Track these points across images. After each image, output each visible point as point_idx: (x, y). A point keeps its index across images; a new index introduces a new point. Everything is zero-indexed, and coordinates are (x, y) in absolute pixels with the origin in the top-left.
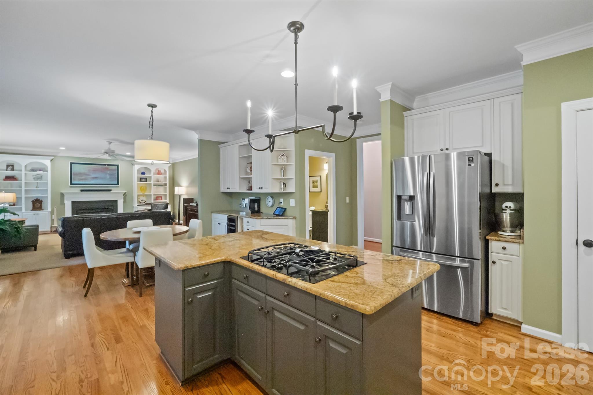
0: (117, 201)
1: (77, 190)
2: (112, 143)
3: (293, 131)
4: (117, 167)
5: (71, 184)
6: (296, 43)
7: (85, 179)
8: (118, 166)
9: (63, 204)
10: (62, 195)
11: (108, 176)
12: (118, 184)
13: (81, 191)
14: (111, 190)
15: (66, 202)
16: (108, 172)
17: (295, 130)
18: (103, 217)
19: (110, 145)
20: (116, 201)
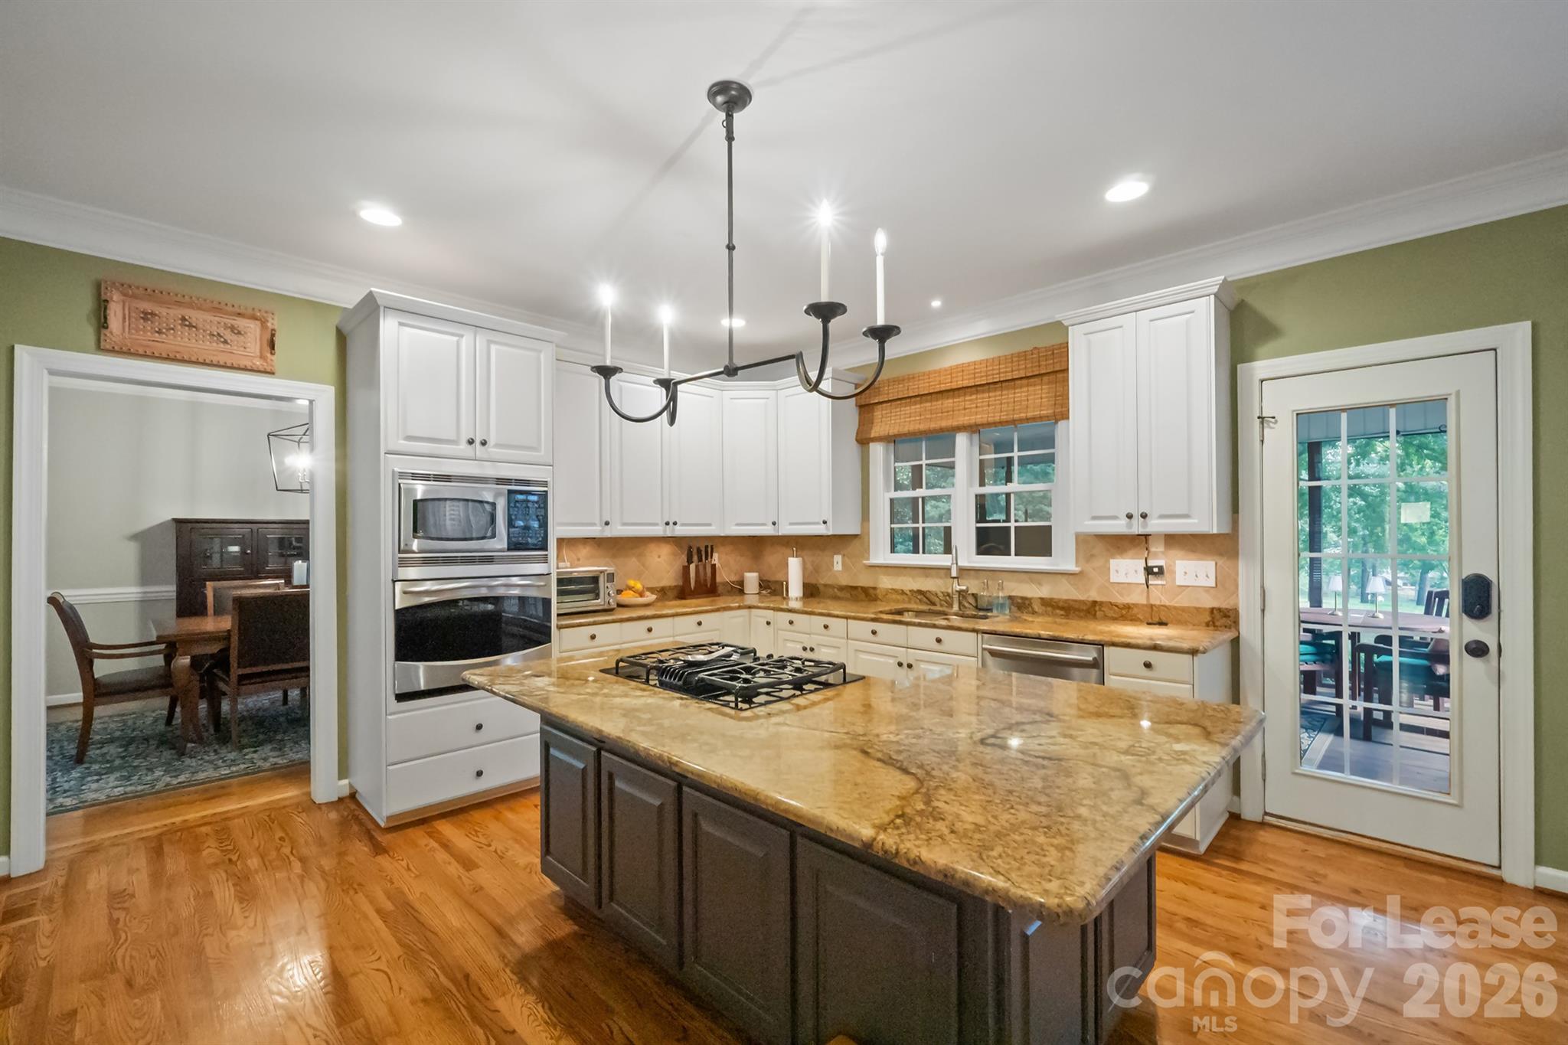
3: (722, 369)
6: (730, 138)
17: (726, 367)
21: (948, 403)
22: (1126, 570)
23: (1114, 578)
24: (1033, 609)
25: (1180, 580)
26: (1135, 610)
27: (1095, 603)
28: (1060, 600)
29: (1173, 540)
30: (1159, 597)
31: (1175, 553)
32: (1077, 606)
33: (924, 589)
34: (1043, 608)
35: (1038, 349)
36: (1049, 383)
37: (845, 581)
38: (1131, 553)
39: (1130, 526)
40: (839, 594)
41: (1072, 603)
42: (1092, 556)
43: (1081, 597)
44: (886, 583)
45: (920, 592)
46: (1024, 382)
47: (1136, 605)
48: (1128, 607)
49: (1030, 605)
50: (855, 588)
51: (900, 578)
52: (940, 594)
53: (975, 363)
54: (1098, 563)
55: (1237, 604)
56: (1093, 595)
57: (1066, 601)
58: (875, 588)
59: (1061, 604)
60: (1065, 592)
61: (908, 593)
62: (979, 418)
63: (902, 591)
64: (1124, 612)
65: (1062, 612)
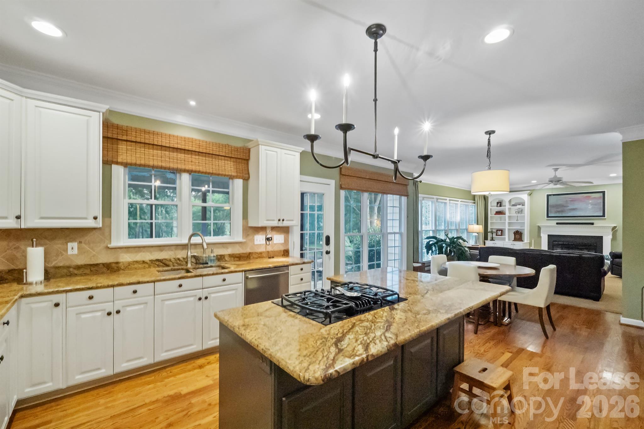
0: (602, 236)
1: (553, 223)
2: (559, 170)
4: (602, 194)
5: (548, 217)
6: (376, 50)
7: (562, 211)
8: (604, 193)
9: (539, 236)
10: (539, 228)
11: (590, 207)
12: (604, 216)
13: (557, 224)
14: (592, 224)
15: (542, 235)
16: (590, 201)
18: (584, 256)
19: (556, 172)
20: (601, 238)
21: (181, 156)
22: (260, 239)
23: (256, 243)
24: (225, 259)
25: (275, 242)
26: (263, 254)
27: (250, 253)
28: (237, 254)
29: (273, 228)
30: (269, 249)
31: (274, 233)
32: (243, 255)
33: (160, 258)
34: (230, 258)
35: (229, 145)
36: (233, 162)
37: (80, 261)
38: (261, 233)
39: (278, 223)
40: (76, 272)
41: (241, 254)
42: (248, 235)
43: (244, 252)
44: (125, 258)
45: (158, 260)
46: (223, 158)
47: (263, 252)
48: (261, 253)
49: (224, 258)
50: (97, 265)
51: (140, 254)
52: (173, 260)
53: (199, 141)
54: (250, 237)
55: (289, 248)
56: (248, 250)
57: (239, 254)
58: (117, 263)
59: (237, 256)
60: (238, 250)
61: (148, 262)
62: (194, 168)
63: (143, 261)
64: (260, 255)
65: (238, 259)
